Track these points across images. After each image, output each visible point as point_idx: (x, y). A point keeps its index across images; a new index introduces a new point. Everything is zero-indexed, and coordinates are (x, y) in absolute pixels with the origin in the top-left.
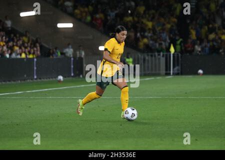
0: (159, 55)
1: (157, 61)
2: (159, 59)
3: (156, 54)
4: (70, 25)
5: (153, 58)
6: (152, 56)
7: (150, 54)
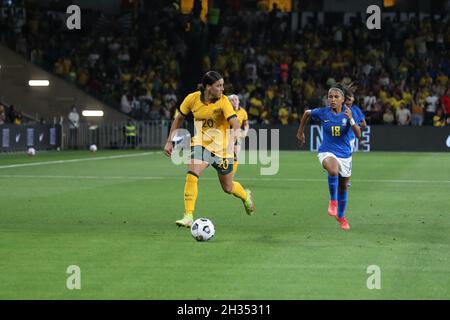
0: (160, 123)
1: (158, 131)
2: (160, 128)
3: (157, 121)
4: (46, 83)
5: (153, 127)
6: (151, 124)
7: (149, 121)
